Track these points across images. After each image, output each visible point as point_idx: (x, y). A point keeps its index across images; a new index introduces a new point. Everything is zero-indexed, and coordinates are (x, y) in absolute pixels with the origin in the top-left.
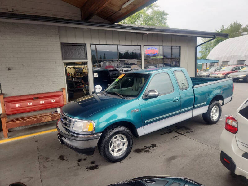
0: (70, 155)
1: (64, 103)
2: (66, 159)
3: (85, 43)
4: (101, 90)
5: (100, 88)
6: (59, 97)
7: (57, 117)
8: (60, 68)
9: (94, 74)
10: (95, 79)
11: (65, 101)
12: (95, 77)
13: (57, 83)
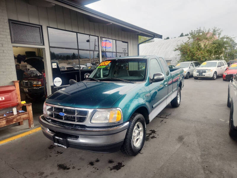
0: (71, 161)
1: (18, 101)
2: (71, 167)
3: (41, 24)
4: (61, 83)
5: (60, 82)
6: (10, 94)
7: (15, 120)
8: (9, 53)
9: (53, 64)
10: (53, 70)
11: (18, 98)
12: (53, 67)
13: (5, 73)
